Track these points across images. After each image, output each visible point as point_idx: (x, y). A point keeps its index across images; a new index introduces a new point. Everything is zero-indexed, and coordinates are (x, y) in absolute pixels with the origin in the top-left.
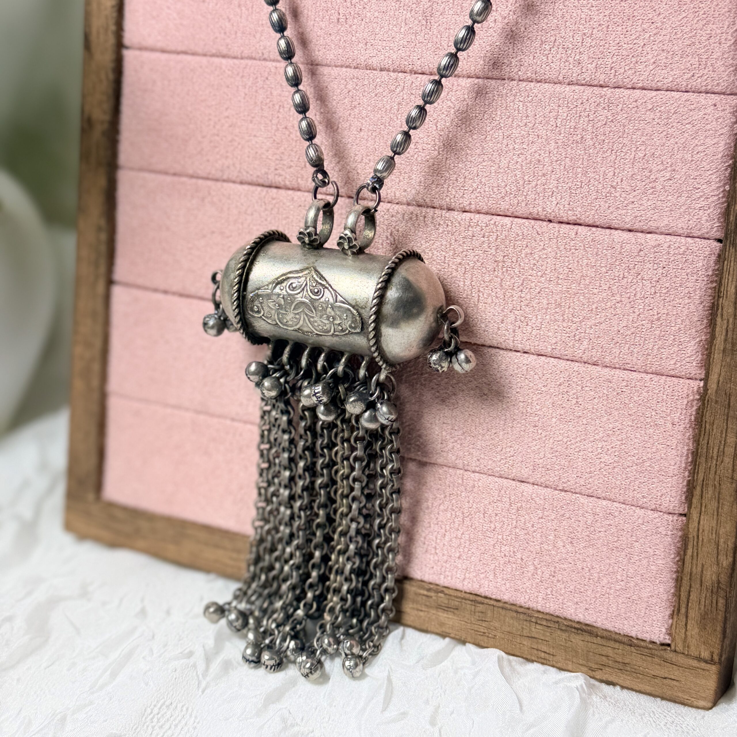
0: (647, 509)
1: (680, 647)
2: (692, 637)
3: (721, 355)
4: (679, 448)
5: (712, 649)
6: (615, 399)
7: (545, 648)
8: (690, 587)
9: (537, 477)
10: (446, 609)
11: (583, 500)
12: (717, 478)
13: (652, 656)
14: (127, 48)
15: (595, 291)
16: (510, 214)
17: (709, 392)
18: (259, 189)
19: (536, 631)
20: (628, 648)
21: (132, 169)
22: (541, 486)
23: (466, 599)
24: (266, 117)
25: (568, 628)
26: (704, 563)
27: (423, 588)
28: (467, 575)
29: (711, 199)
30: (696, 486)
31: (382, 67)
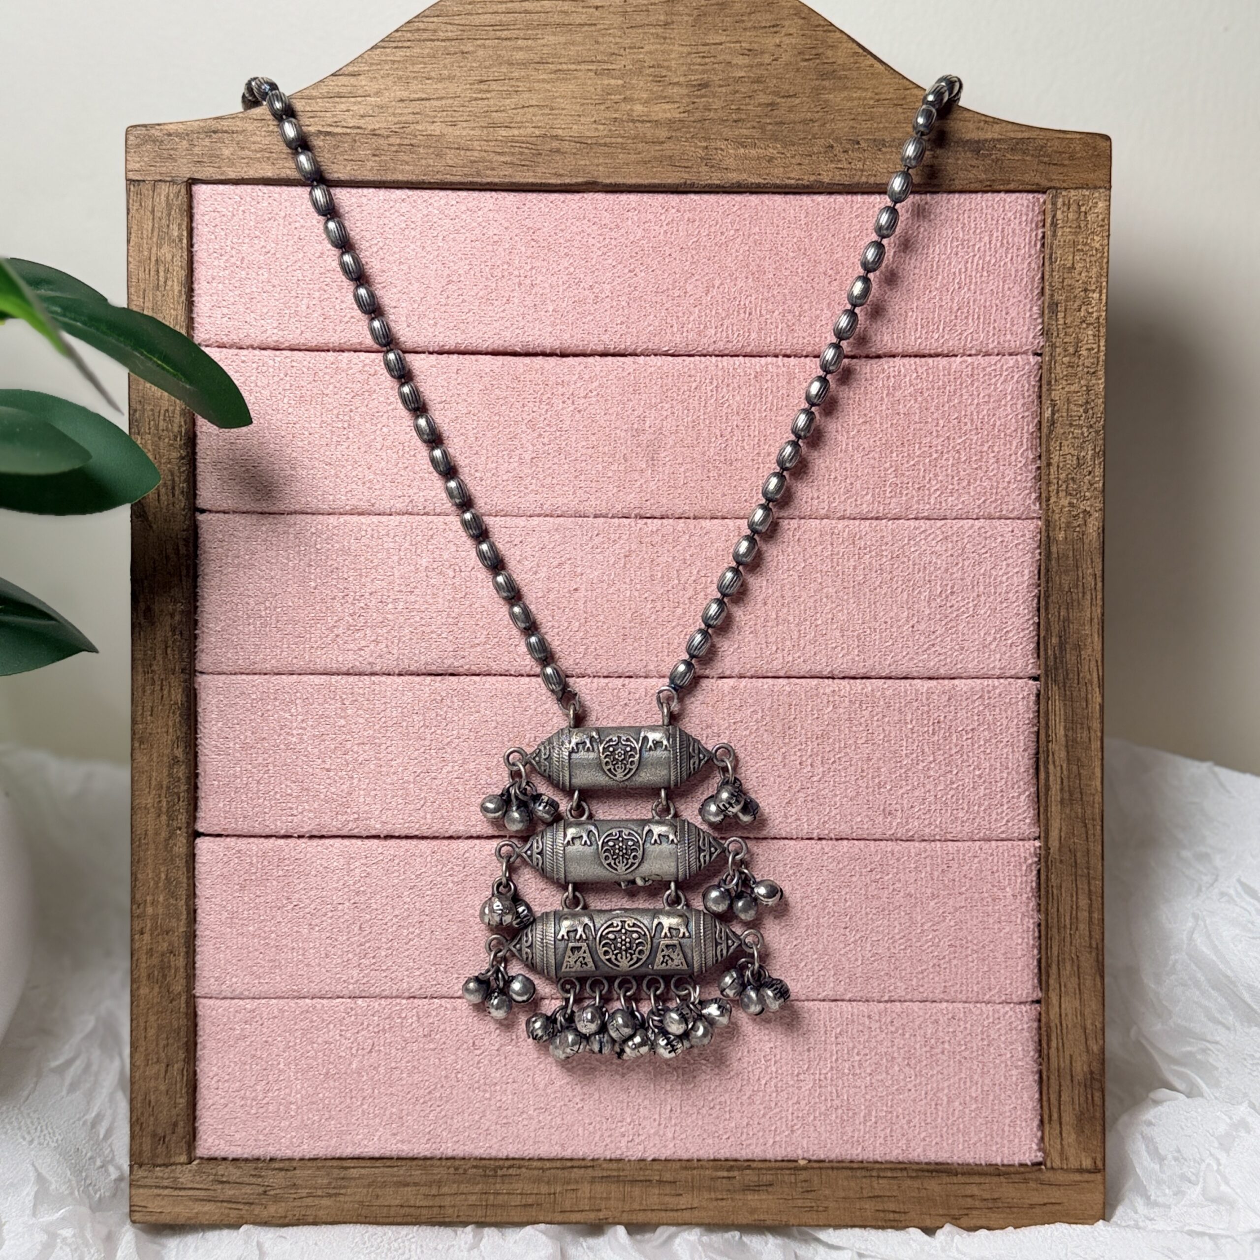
0: (995, 1003)
1: (1057, 1163)
2: (1069, 1146)
3: (1059, 807)
4: (1024, 922)
5: (1093, 1155)
7: (892, 1206)
8: (1060, 1086)
9: (855, 991)
10: (756, 1188)
11: (916, 1006)
12: (1074, 950)
13: (1026, 1181)
14: (203, 511)
16: (784, 675)
17: (1052, 851)
19: (881, 1186)
20: (995, 1179)
22: (861, 1001)
23: (782, 1169)
24: (433, 586)
25: (920, 1174)
26: (1072, 1053)
27: (721, 1168)
29: (1022, 635)
30: (1050, 963)
31: (598, 512)
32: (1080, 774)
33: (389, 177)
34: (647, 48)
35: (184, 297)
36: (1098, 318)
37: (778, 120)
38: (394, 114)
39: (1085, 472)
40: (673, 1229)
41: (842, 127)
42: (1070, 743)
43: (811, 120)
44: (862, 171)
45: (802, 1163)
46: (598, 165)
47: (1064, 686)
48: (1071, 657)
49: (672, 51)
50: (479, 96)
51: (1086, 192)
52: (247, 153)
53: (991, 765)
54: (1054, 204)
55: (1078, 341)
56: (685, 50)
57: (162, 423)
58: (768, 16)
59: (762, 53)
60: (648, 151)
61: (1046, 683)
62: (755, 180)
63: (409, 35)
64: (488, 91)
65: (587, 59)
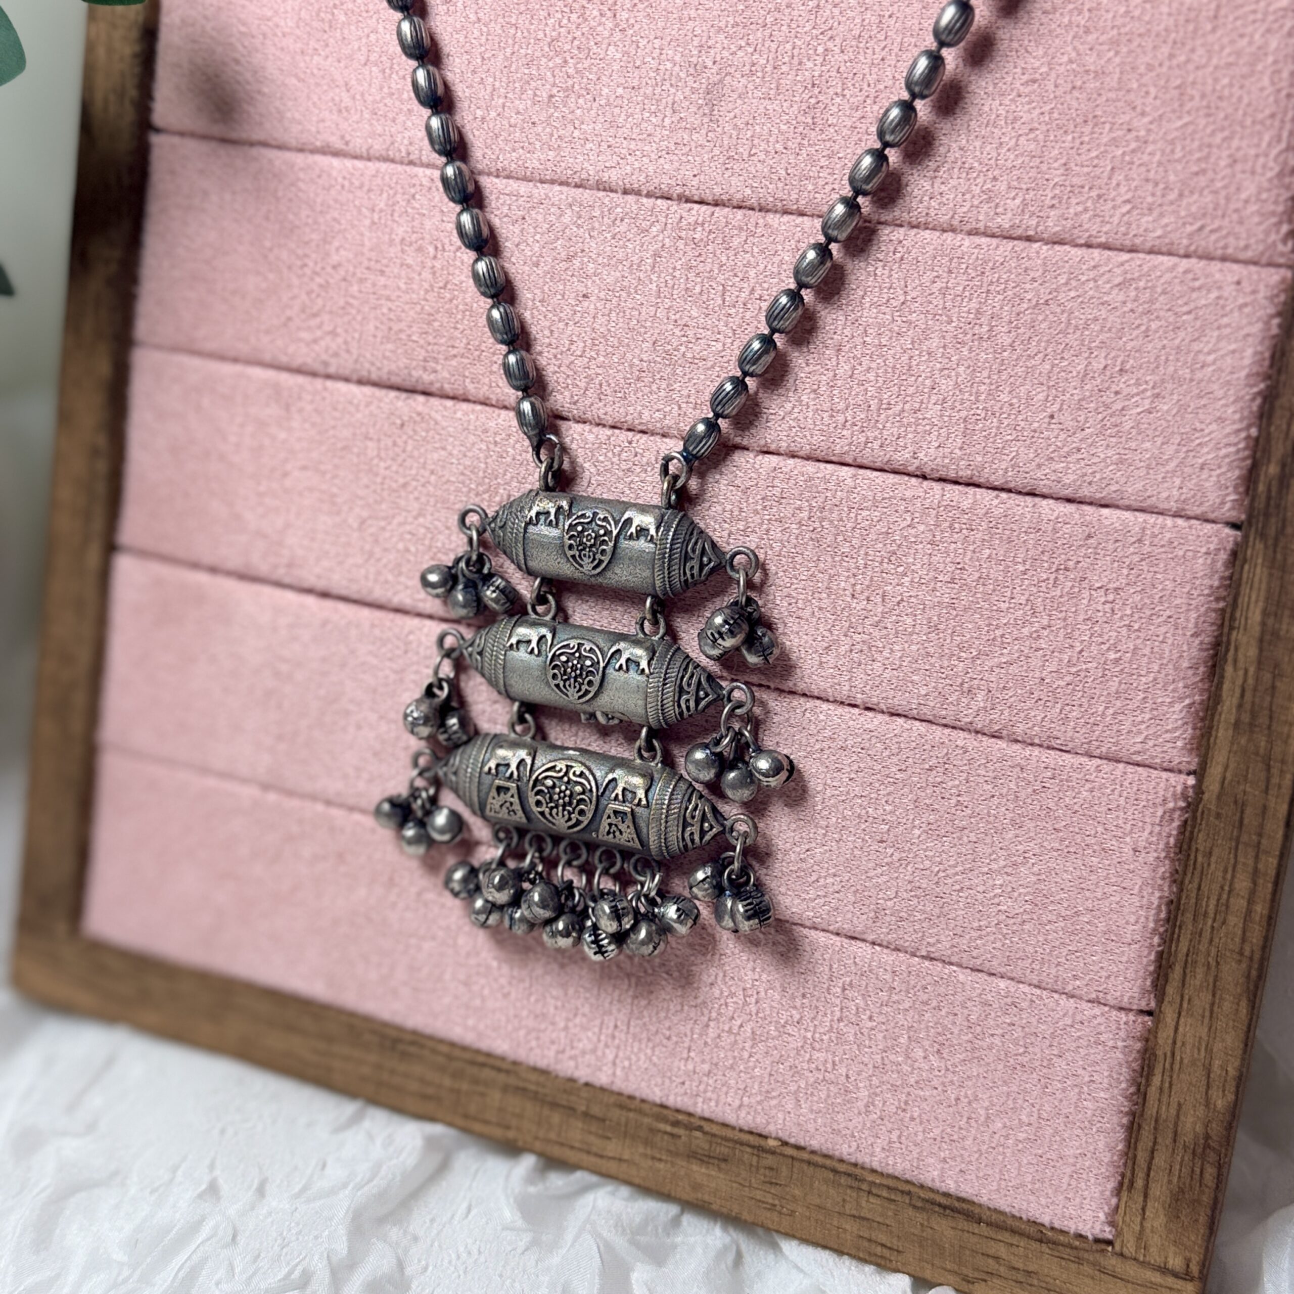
0: (1081, 998)
1: (1130, 1248)
2: (1152, 1231)
3: (1230, 732)
4: (1145, 894)
5: (1188, 1254)
6: (1029, 801)
7: (882, 1238)
8: (1155, 1143)
9: (881, 933)
10: (705, 1159)
11: (963, 976)
12: (1213, 952)
13: (1079, 1261)
14: (158, 130)
15: (1004, 606)
16: (850, 461)
17: (1206, 797)
18: (393, 394)
19: (870, 1206)
20: (1035, 1245)
21: (159, 347)
22: (887, 947)
24: (409, 266)
25: (928, 1206)
26: (1182, 1101)
27: (665, 1120)
28: (745, 1099)
29: (1223, 452)
30: (1174, 964)
31: (628, 186)
32: (1274, 687)
40: (594, 1179)
42: (1267, 637)
45: (772, 1143)
53: (1136, 648)
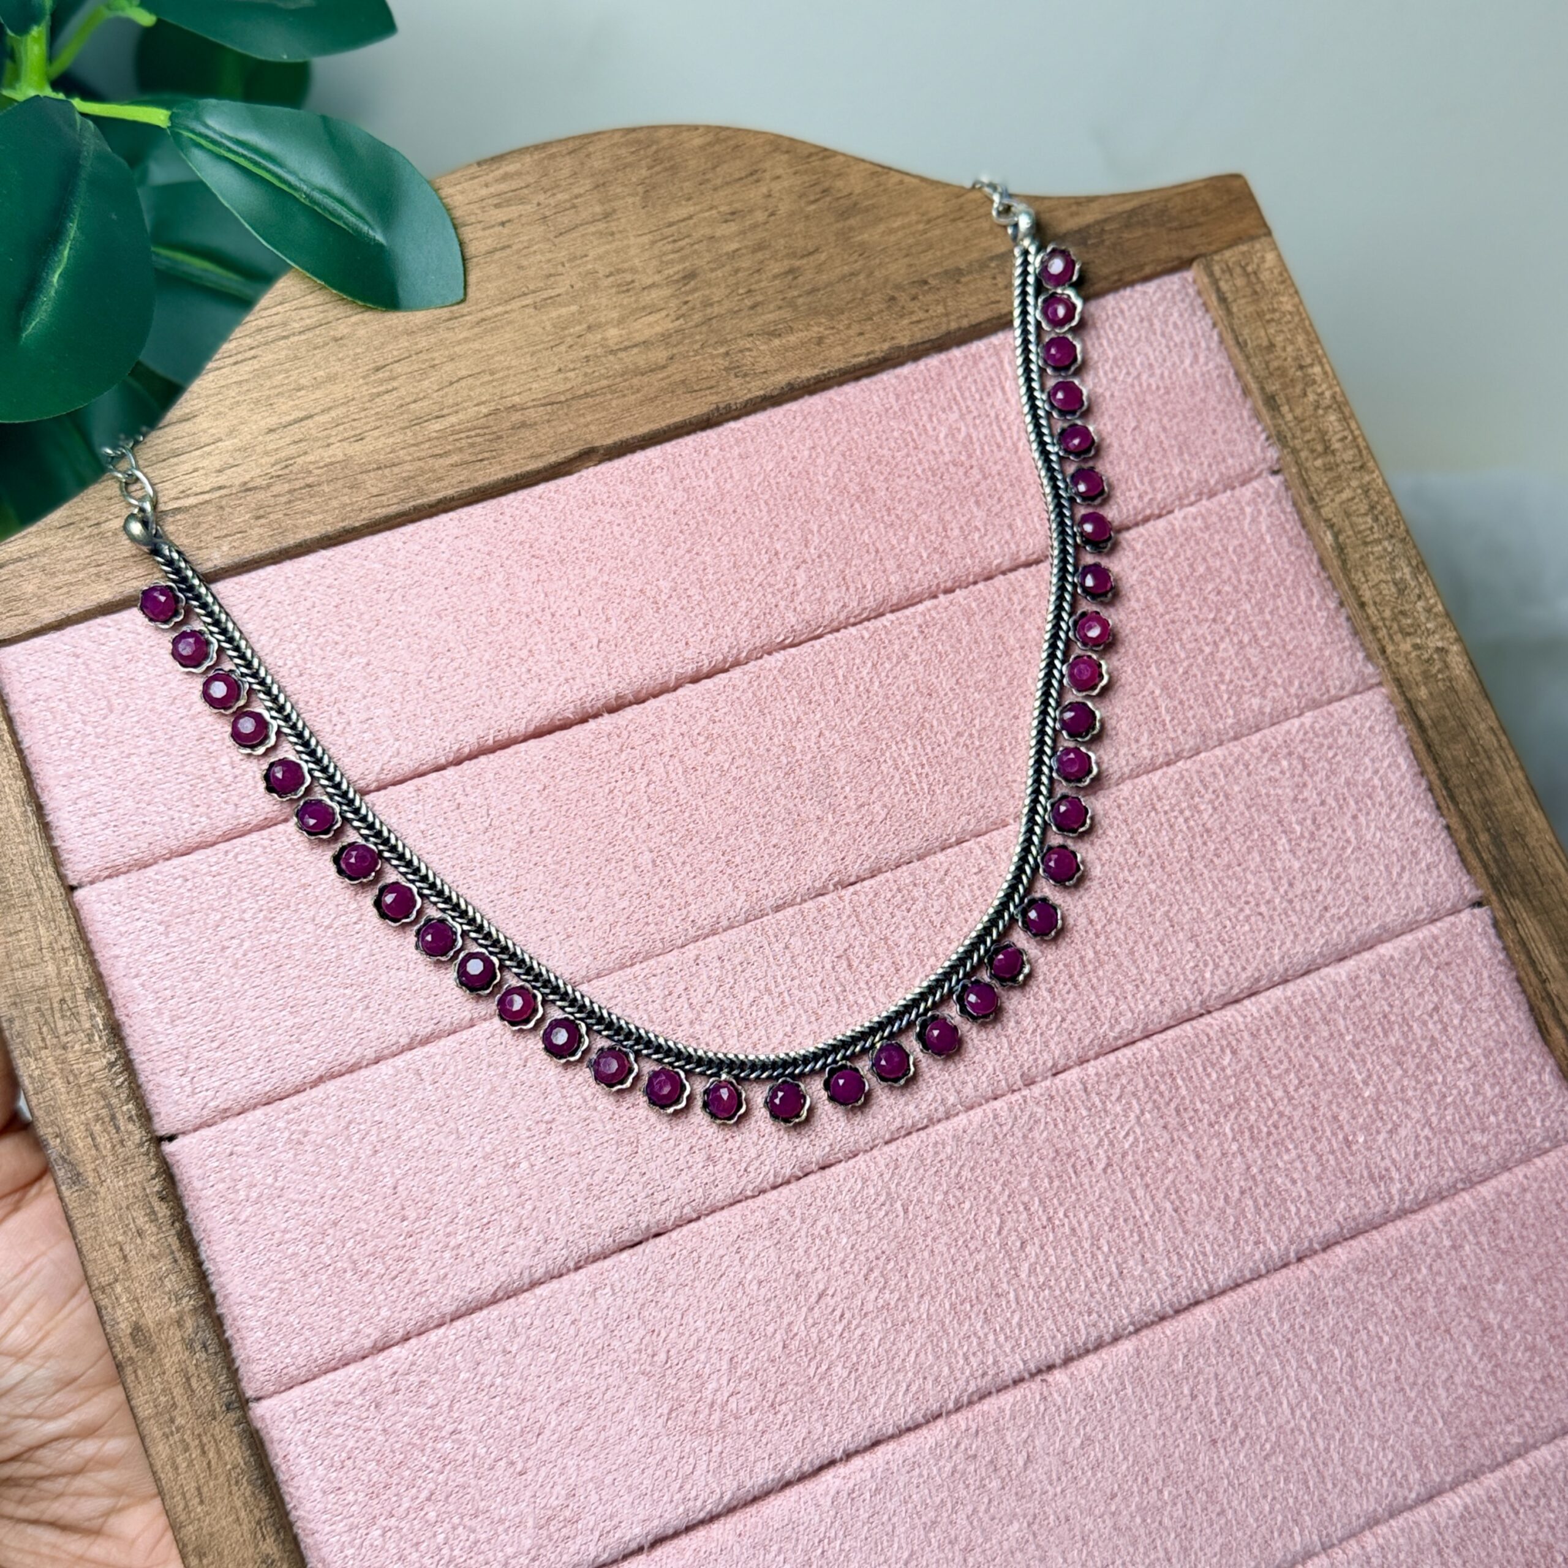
33: (291, 540)
34: (592, 254)
35: (33, 821)
36: (1334, 397)
37: (808, 287)
38: (267, 453)
39: (1413, 598)
41: (897, 270)
43: (852, 274)
44: (947, 315)
46: (587, 425)
47: (1527, 895)
48: (1515, 852)
49: (629, 247)
50: (382, 389)
51: (1244, 248)
52: (61, 579)
54: (1211, 274)
55: (1322, 433)
56: (646, 239)
57: (60, 1023)
58: (738, 163)
59: (751, 211)
60: (650, 384)
61: (1502, 901)
62: (808, 373)
63: (248, 341)
64: (394, 379)
65: (516, 293)
